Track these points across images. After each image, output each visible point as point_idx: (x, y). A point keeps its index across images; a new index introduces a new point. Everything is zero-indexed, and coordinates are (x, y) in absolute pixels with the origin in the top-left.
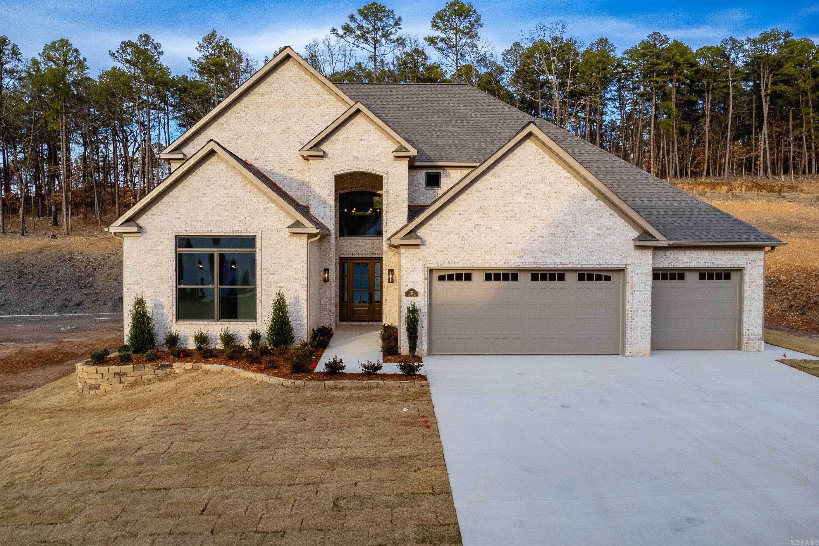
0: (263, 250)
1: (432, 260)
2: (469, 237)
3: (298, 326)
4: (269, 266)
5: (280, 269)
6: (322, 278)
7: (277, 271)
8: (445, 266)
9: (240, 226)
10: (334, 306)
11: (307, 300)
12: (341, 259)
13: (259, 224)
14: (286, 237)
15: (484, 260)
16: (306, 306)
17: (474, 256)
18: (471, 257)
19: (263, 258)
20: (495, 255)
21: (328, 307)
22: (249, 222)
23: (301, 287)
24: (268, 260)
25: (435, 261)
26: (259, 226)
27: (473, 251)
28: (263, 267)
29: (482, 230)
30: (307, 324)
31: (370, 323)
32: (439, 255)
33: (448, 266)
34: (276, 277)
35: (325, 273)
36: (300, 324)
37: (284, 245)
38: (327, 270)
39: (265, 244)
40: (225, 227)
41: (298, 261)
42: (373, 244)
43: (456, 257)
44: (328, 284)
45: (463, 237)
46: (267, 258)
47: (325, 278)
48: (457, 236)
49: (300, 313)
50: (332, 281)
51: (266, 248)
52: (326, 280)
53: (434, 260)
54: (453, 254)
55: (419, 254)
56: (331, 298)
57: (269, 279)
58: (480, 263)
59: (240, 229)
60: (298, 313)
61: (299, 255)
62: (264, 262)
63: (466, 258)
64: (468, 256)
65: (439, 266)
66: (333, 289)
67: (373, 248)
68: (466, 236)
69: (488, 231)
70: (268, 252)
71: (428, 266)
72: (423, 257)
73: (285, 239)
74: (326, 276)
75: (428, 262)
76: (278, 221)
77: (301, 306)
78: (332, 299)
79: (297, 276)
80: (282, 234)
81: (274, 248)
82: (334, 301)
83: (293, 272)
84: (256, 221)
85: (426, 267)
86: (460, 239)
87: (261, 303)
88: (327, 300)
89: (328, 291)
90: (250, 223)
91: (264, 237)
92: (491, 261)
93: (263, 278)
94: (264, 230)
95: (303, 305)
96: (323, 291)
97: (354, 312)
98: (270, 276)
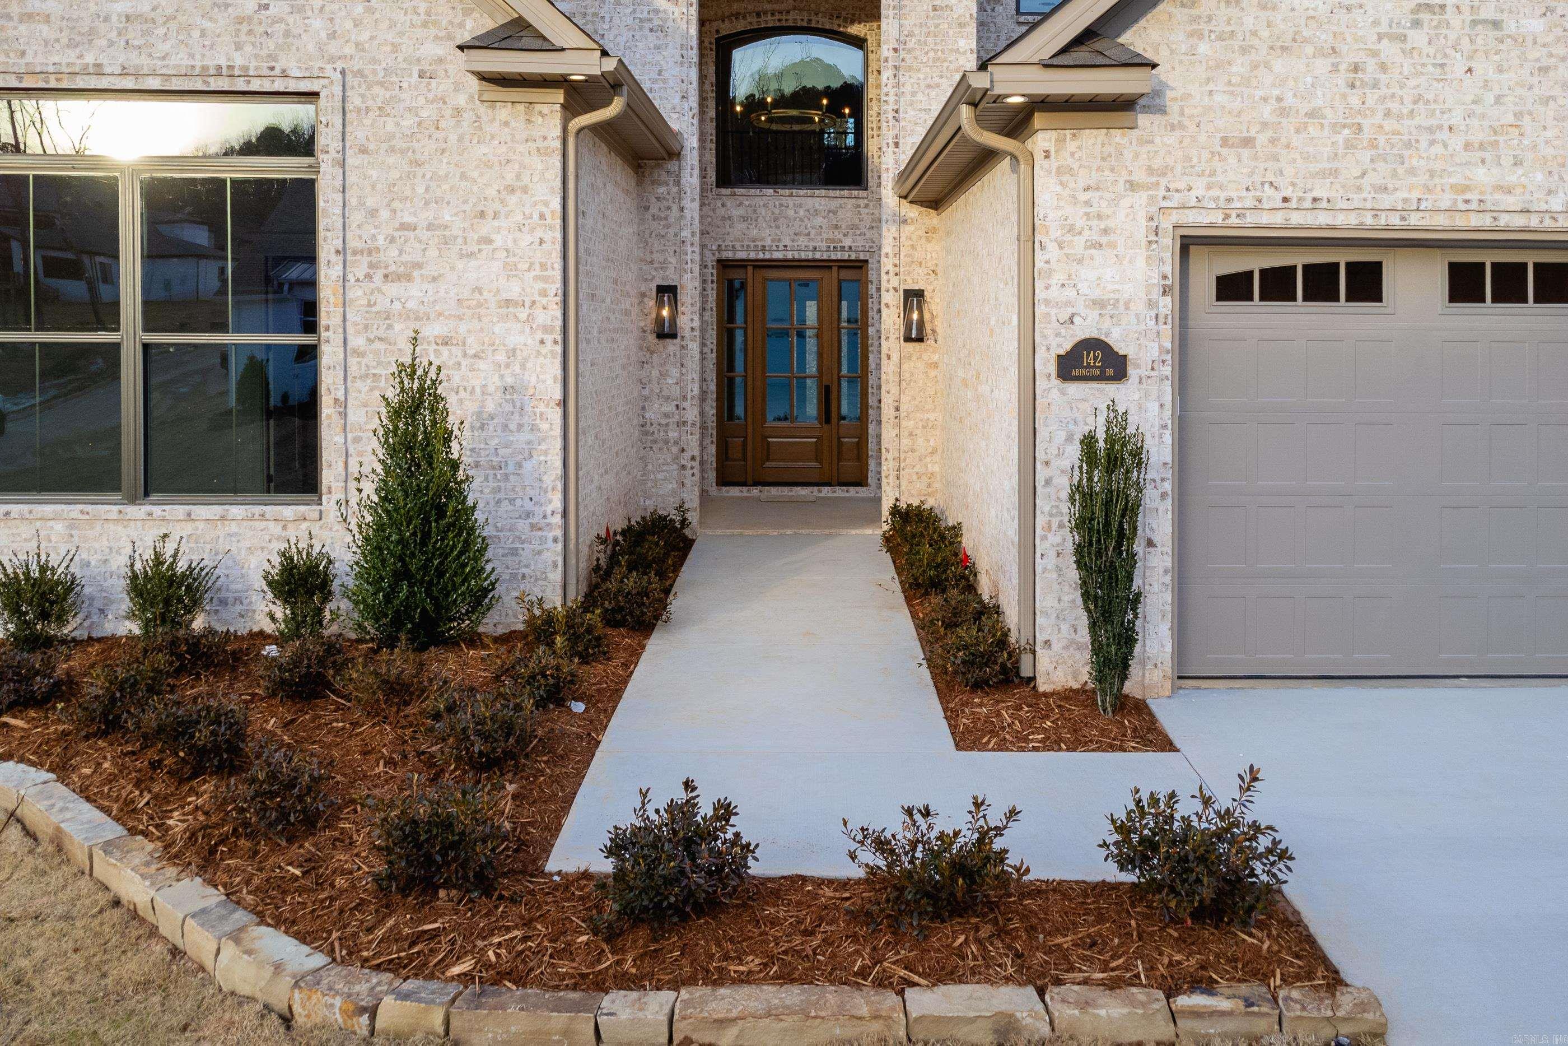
0: (350, 161)
1: (1199, 191)
2: (1383, 67)
3: (523, 525)
4: (381, 241)
5: (433, 253)
6: (649, 324)
7: (419, 266)
8: (1265, 219)
9: (238, 47)
10: (697, 430)
11: (564, 403)
12: (724, 265)
13: (333, 35)
14: (461, 100)
15: (1466, 188)
16: (558, 431)
17: (1412, 171)
18: (1395, 174)
19: (353, 201)
20: (1517, 163)
21: (673, 435)
22: (280, 27)
23: (532, 342)
24: (373, 213)
25: (1215, 192)
26: (333, 48)
27: (1408, 145)
28: (353, 243)
29: (1452, 36)
30: (565, 514)
31: (826, 491)
32: (1232, 160)
33: (1278, 219)
34: (415, 292)
35: (660, 305)
36: (528, 515)
37: (453, 138)
38: (668, 292)
39: (357, 134)
40: (167, 47)
41: (519, 218)
42: (835, 213)
43: (1323, 174)
44: (671, 346)
45: (1356, 68)
46: (370, 202)
47: (659, 321)
48: (1322, 66)
49: (528, 466)
50: (687, 333)
51: (364, 151)
52: (666, 332)
53: (1209, 187)
54: (1307, 158)
55: (1128, 154)
56: (684, 398)
57: (382, 304)
58: (1445, 203)
59: (239, 60)
60: (519, 465)
61: (525, 190)
62: (356, 218)
63: (1372, 178)
64: (1380, 165)
65: (1233, 221)
66: (693, 363)
67: (836, 227)
68: (1371, 65)
69: (1485, 36)
70: (374, 173)
71: (1175, 218)
72: (1150, 171)
73: (458, 112)
74: (665, 312)
75: (1176, 200)
76: (425, 25)
77: (534, 428)
78: (686, 404)
79: (513, 290)
80: (441, 86)
81: (403, 152)
82: (696, 411)
83: (496, 266)
84: (317, 24)
85: (1167, 224)
86: (1341, 80)
87: (344, 415)
88: (670, 408)
89: (675, 372)
90: (287, 34)
91: (355, 100)
92: (1498, 196)
93: (350, 295)
94: (356, 65)
95: (544, 426)
96: (655, 373)
97: (768, 452)
98: (385, 288)
